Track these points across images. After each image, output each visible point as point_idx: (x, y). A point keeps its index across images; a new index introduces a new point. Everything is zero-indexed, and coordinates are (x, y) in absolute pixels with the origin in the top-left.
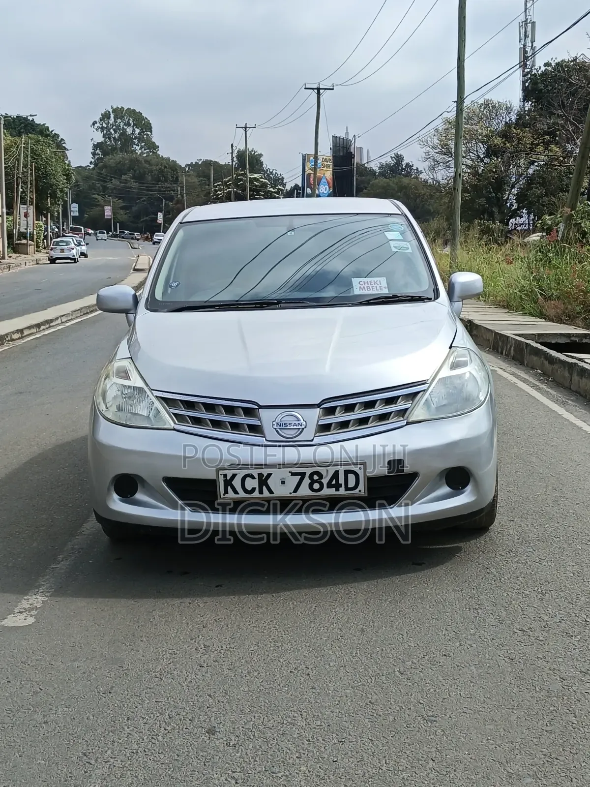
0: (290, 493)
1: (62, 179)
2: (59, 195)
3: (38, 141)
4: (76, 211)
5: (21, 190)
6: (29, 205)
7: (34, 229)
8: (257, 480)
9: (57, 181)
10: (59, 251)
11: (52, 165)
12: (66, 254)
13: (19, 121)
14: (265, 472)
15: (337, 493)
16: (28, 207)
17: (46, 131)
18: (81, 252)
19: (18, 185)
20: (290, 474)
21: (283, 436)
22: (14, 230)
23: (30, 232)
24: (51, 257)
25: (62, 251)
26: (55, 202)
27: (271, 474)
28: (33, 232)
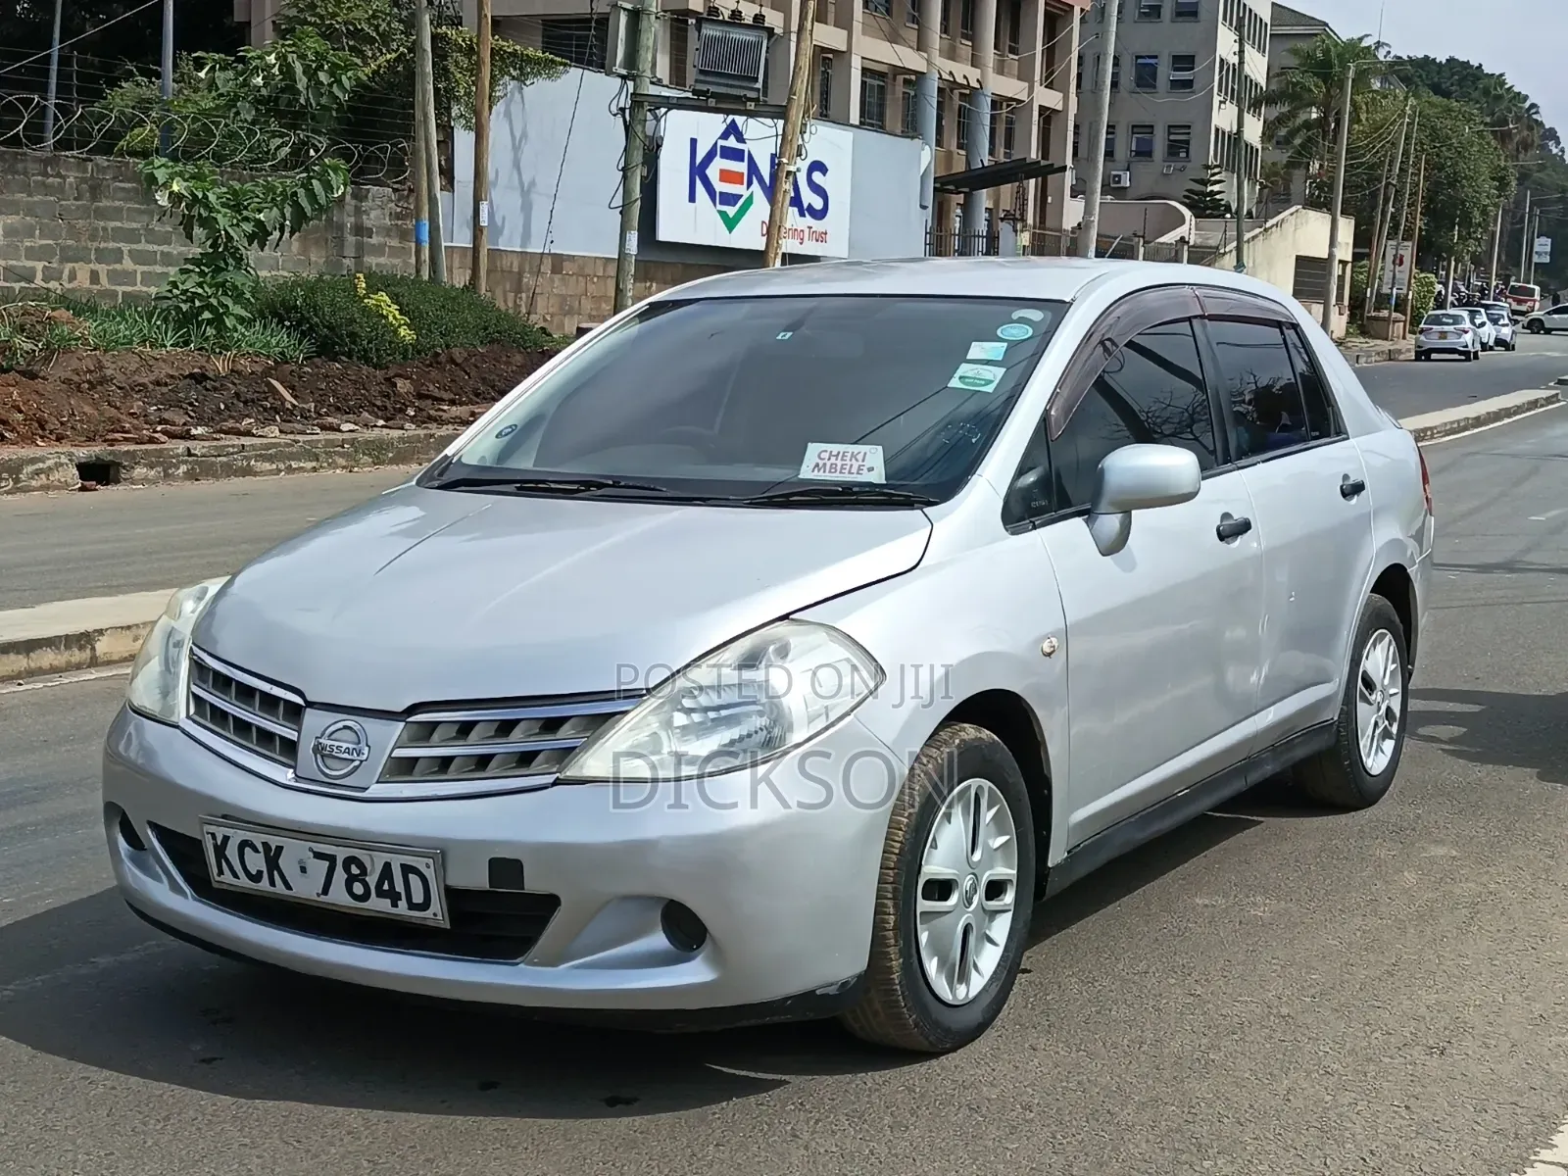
0: (318, 895)
1: (1489, 186)
2: (1477, 218)
3: (1449, 110)
4: (1546, 253)
5: (1392, 210)
6: (1403, 239)
7: (1409, 290)
8: (262, 854)
9: (1477, 192)
10: (1437, 336)
11: (1469, 159)
12: (1451, 341)
13: (1451, 69)
14: (274, 841)
15: (394, 910)
16: (1399, 244)
17: (1495, 89)
18: (1496, 339)
19: (1386, 201)
20: (312, 855)
21: (326, 775)
22: (1369, 290)
23: (1398, 297)
24: (1419, 347)
25: (1443, 335)
26: (1469, 234)
27: (282, 847)
28: (1408, 294)
